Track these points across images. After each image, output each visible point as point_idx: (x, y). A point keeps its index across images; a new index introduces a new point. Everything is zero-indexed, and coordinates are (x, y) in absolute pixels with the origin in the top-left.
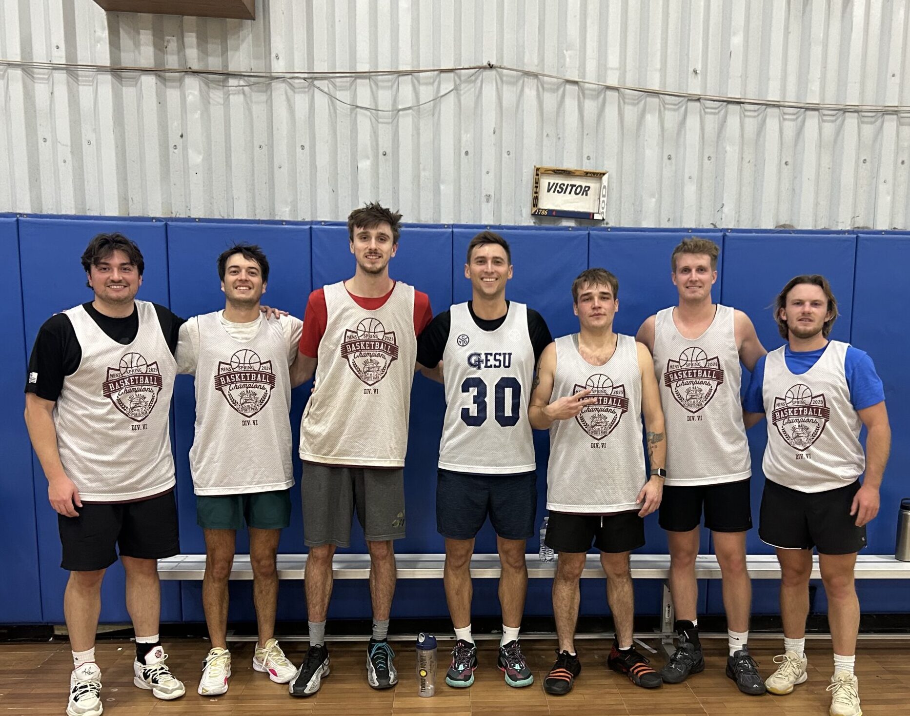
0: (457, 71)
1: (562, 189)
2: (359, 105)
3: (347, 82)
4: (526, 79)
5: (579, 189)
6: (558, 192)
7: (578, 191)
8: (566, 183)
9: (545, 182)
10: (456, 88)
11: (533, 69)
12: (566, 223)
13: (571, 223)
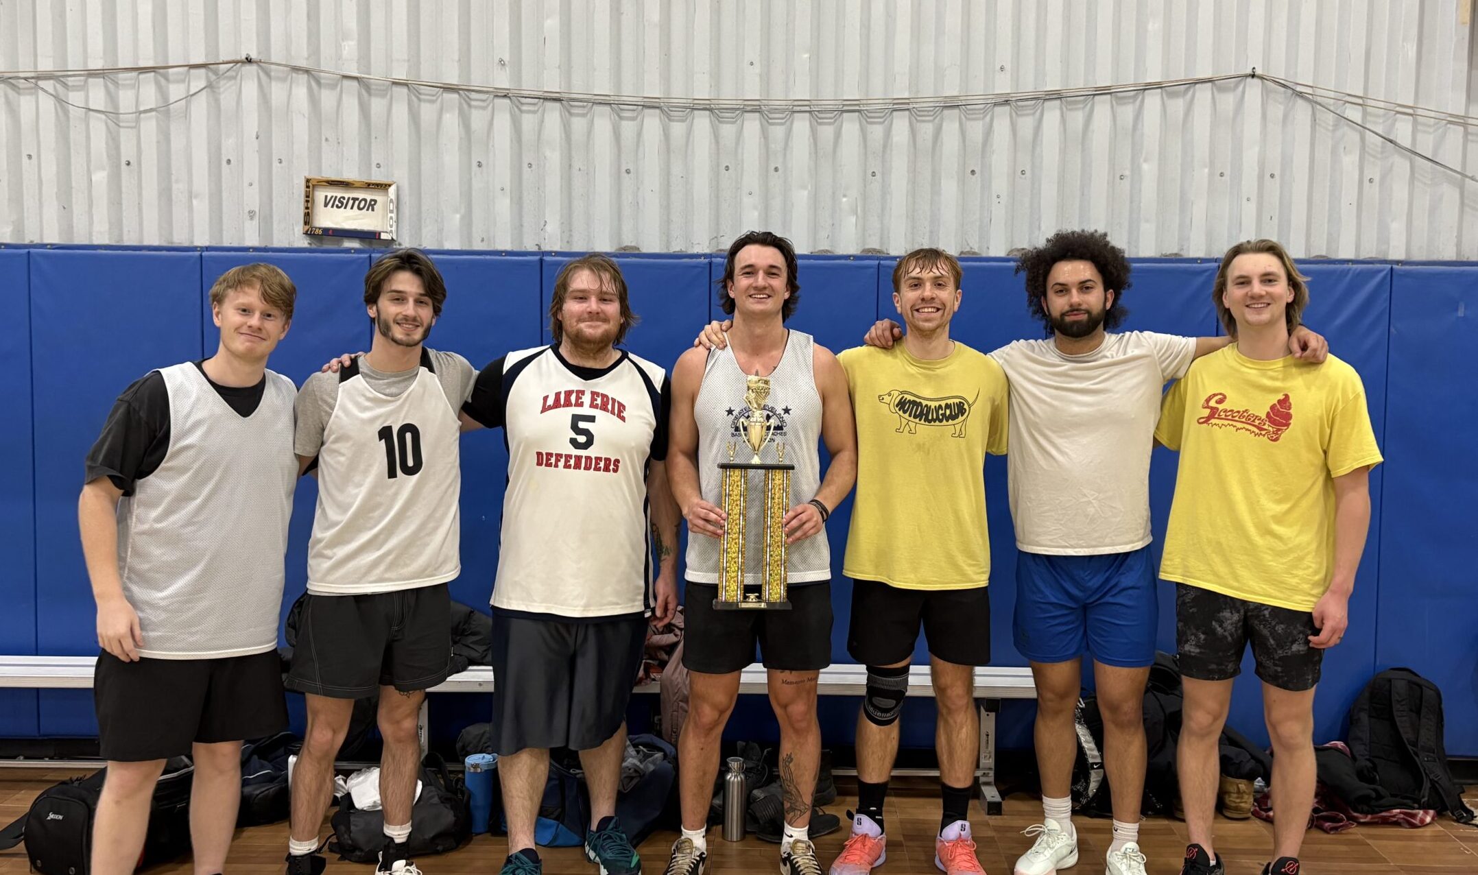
0: (210, 66)
1: (342, 203)
2: (91, 108)
3: (80, 81)
4: (294, 75)
5: (363, 203)
6: (337, 207)
7: (362, 206)
8: (346, 196)
9: (320, 195)
10: (210, 86)
11: (303, 63)
12: (348, 244)
13: (355, 244)
